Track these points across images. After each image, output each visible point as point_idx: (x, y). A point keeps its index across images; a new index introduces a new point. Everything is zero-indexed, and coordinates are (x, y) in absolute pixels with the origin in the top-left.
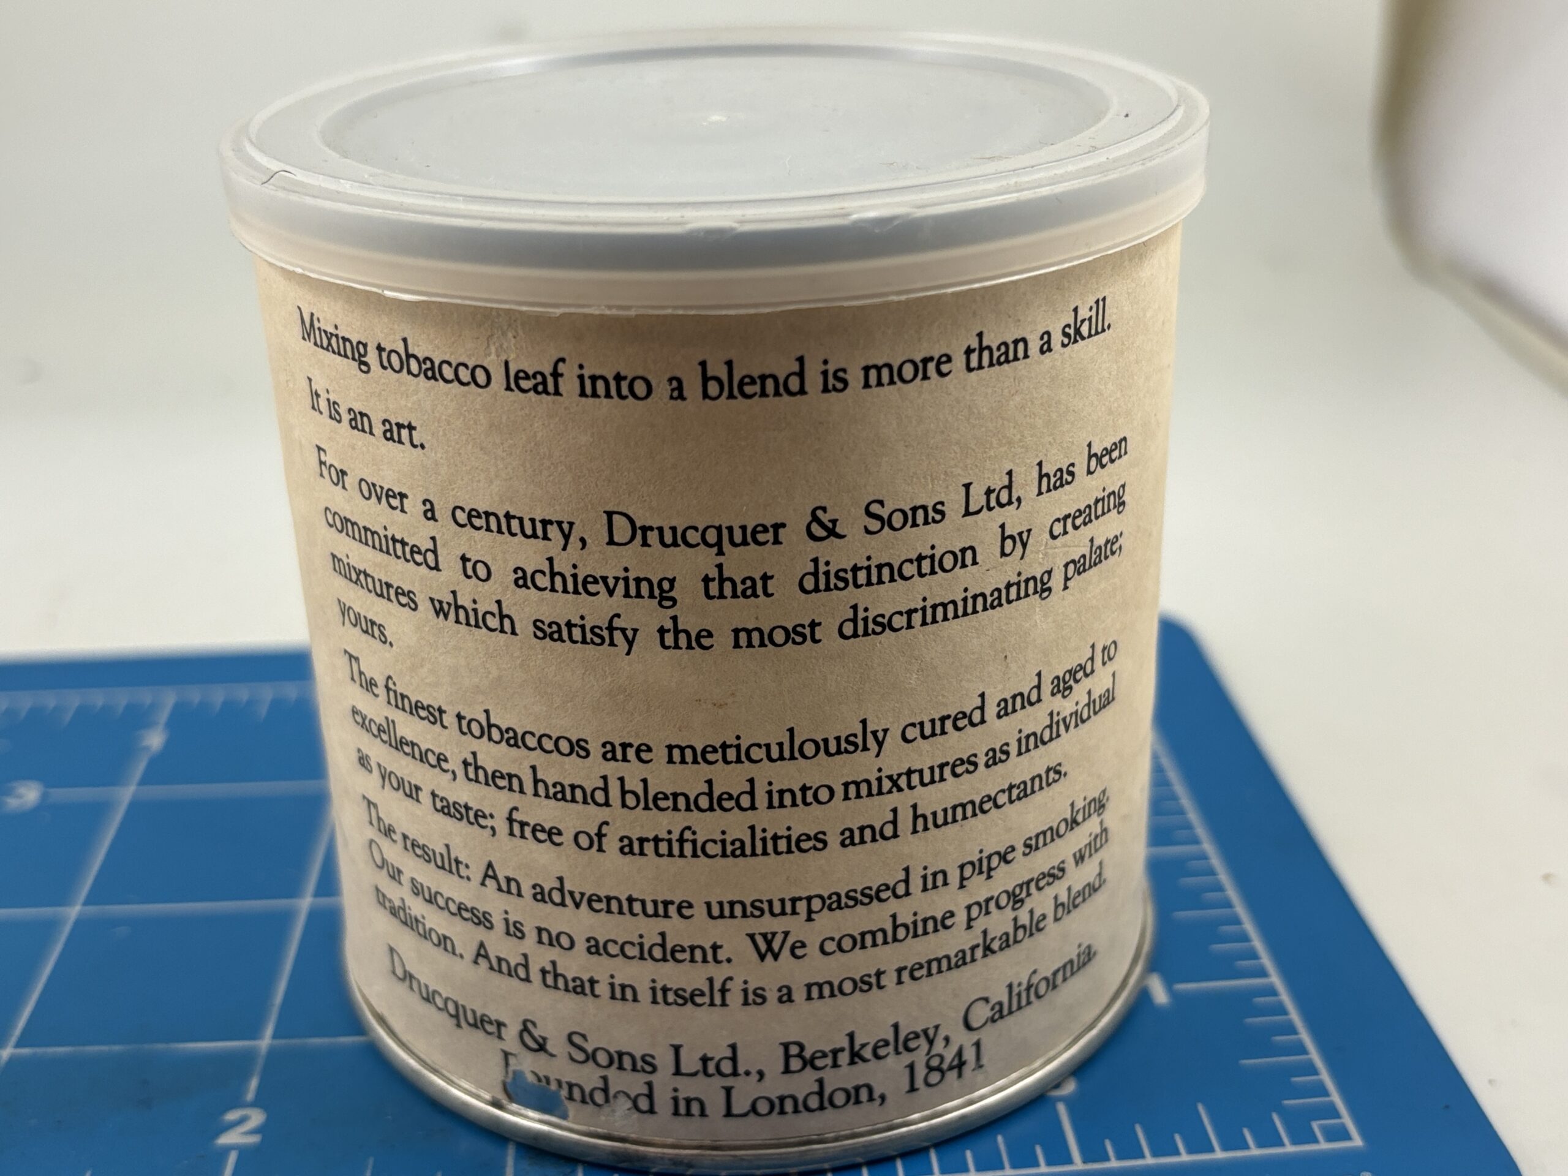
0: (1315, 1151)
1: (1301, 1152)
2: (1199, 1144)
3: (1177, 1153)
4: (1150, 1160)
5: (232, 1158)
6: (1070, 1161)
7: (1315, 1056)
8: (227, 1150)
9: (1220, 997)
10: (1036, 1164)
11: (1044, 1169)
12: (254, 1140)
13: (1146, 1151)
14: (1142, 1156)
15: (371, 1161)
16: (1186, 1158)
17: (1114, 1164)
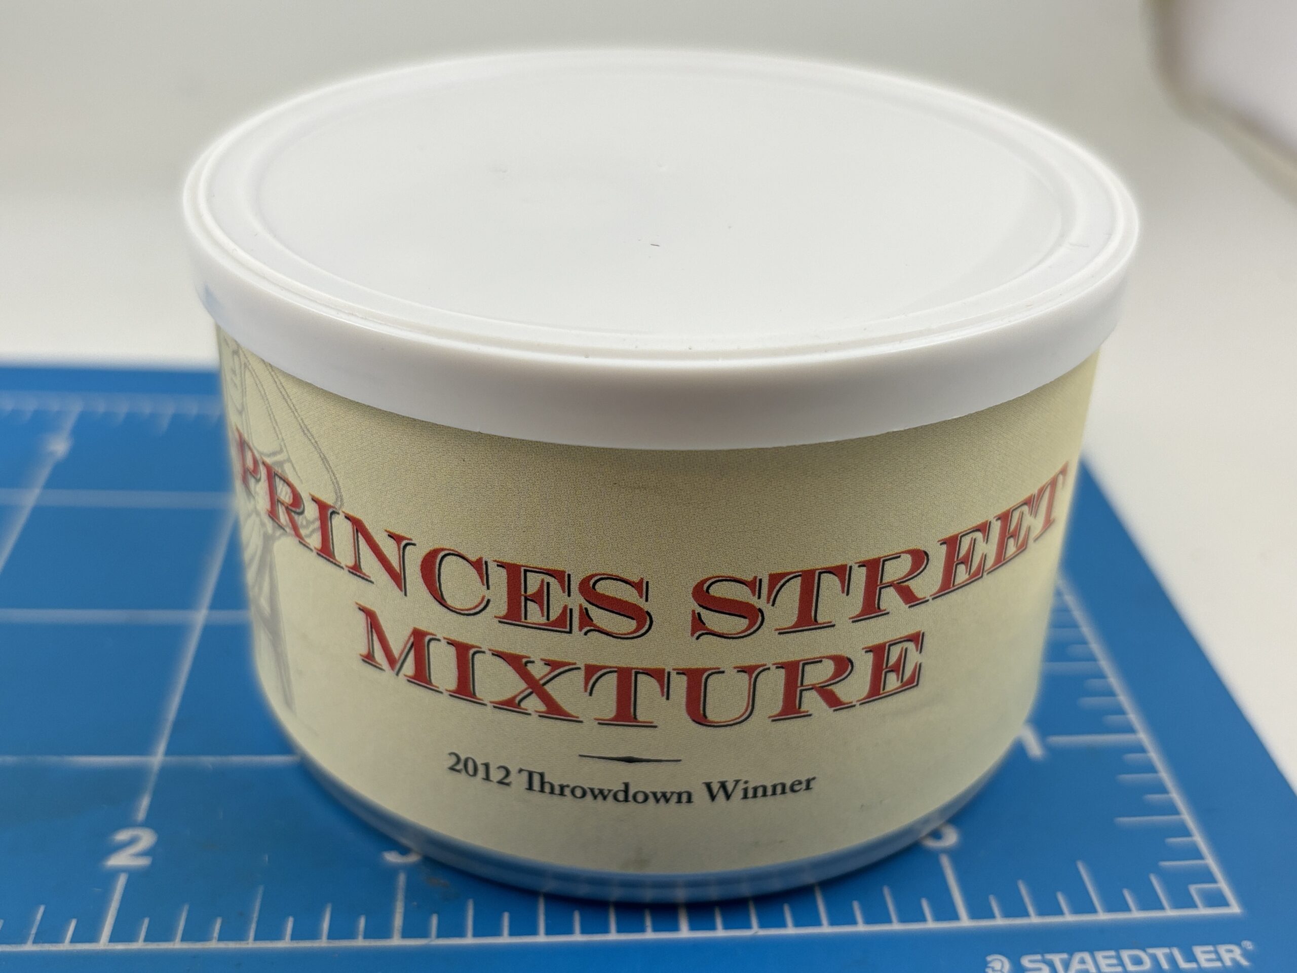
0: (1194, 916)
1: (1181, 916)
2: (1083, 905)
3: (1060, 912)
4: (1034, 920)
5: (122, 881)
6: (955, 917)
7: (1187, 818)
8: (115, 872)
9: (1093, 752)
10: (923, 919)
11: (931, 925)
12: (144, 862)
13: (1031, 909)
14: (1026, 914)
15: (261, 890)
16: (1069, 918)
17: (1000, 921)
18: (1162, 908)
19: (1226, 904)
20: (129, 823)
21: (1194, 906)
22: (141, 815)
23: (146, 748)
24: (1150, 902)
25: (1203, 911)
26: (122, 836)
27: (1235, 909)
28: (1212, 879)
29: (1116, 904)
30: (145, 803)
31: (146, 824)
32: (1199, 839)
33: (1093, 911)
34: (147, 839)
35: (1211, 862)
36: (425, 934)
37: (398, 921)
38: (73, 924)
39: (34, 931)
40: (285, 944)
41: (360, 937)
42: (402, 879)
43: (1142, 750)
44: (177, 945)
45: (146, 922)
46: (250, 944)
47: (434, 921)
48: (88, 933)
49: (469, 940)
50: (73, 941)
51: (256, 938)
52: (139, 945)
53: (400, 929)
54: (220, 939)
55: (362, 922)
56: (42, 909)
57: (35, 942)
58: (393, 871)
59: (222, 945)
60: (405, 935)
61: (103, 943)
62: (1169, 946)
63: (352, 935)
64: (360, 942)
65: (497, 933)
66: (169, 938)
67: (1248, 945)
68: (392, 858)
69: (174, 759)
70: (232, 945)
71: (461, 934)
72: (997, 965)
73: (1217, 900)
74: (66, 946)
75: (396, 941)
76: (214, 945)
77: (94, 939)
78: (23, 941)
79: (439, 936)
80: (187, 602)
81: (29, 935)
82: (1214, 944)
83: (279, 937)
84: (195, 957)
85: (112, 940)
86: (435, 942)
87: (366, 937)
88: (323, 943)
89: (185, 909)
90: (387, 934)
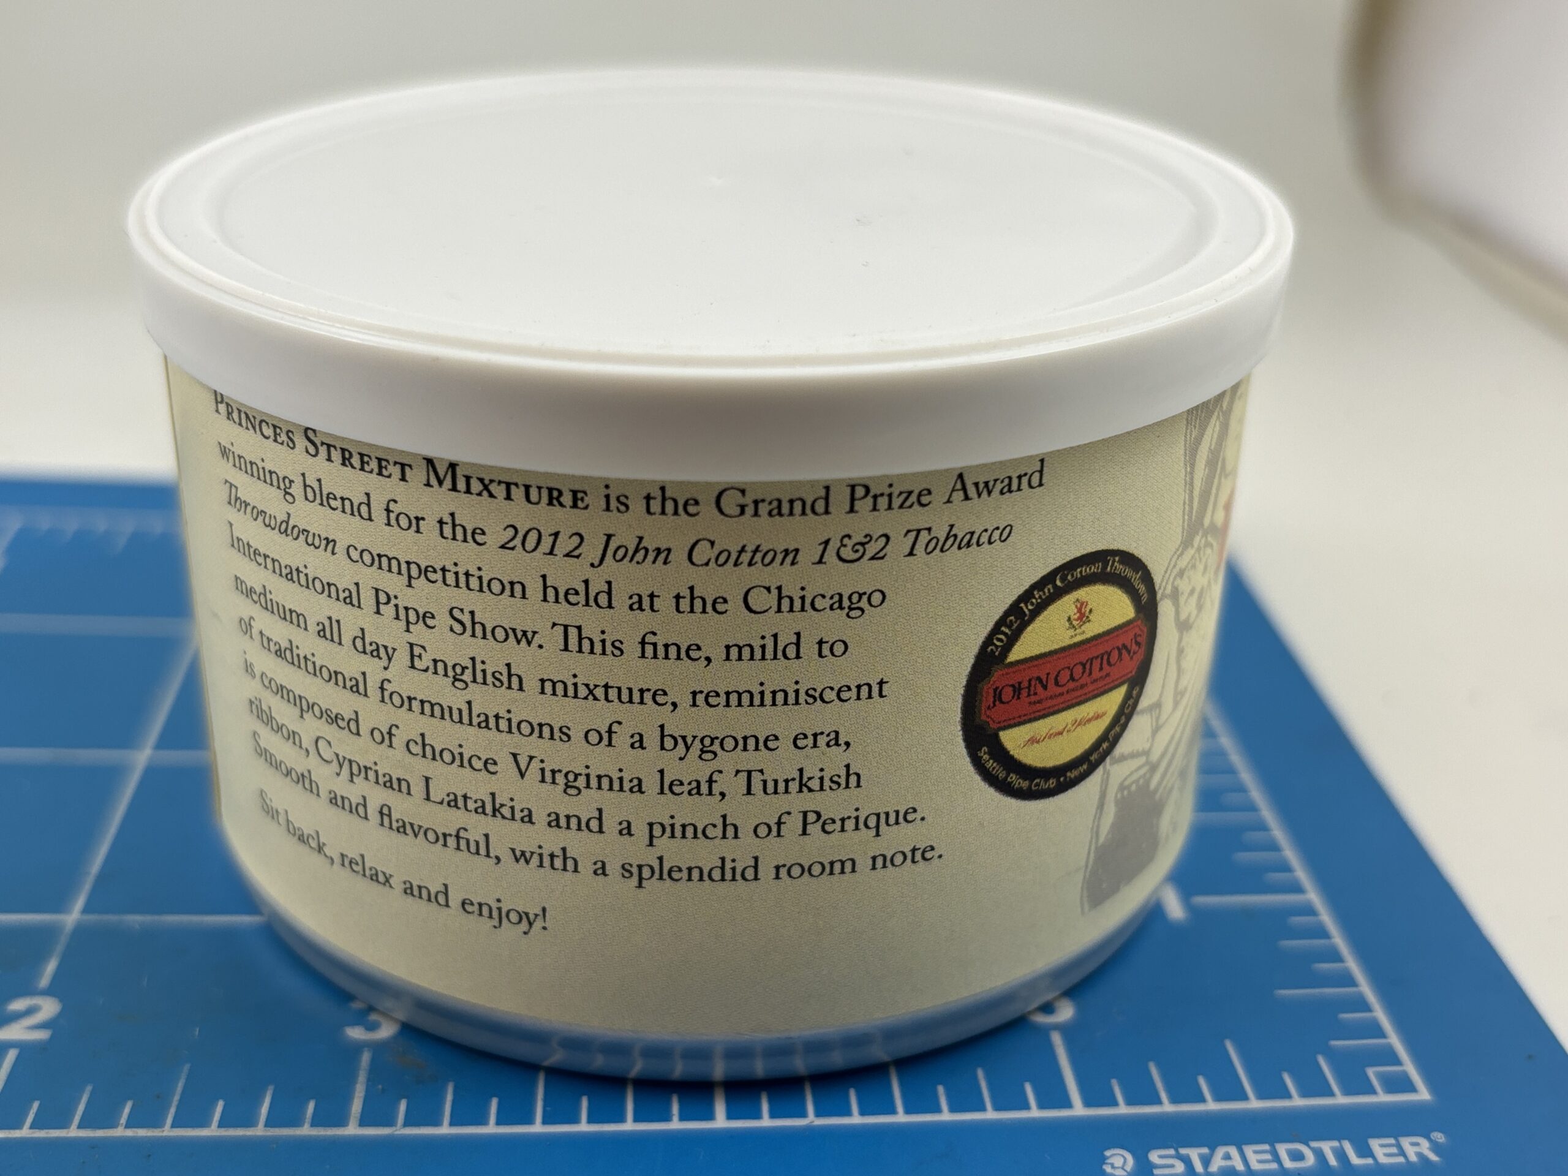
0: (1372, 1104)
1: (1354, 1104)
2: (1229, 1090)
3: (1202, 1099)
4: (1168, 1107)
6: (1068, 1105)
7: (1366, 989)
8: (5, 1047)
9: (1248, 914)
10: (1026, 1107)
11: (1035, 1113)
12: (42, 1035)
13: (1164, 1096)
14: (1158, 1101)
15: (186, 1069)
16: (1212, 1106)
17: (1123, 1109)
18: (1331, 1094)
19: (1413, 1089)
20: (28, 990)
21: (1373, 1092)
22: (44, 982)
23: (60, 905)
24: (1315, 1086)
25: (1383, 1098)
26: (18, 1005)
27: (1424, 1095)
28: (1398, 1062)
29: (1271, 1088)
30: (51, 967)
31: (47, 992)
32: (1380, 1015)
33: (1243, 1097)
34: (49, 1008)
35: (1394, 1040)
36: (390, 1122)
37: (356, 1107)
40: (211, 1131)
41: (307, 1126)
42: (366, 1058)
43: (1310, 911)
44: (73, 1132)
45: (36, 1105)
46: (166, 1131)
47: (403, 1106)
49: (445, 1129)
51: (175, 1125)
52: (23, 1133)
53: (358, 1115)
54: (128, 1126)
55: (311, 1107)
58: (358, 1047)
59: (129, 1133)
60: (362, 1123)
62: (1339, 1138)
63: (297, 1122)
64: (306, 1130)
65: (483, 1121)
66: (65, 1126)
67: (1439, 1137)
68: (356, 1033)
69: (92, 918)
70: (142, 1133)
71: (437, 1123)
72: (1118, 1162)
73: (1401, 1084)
75: (352, 1129)
76: (119, 1132)
79: (406, 1124)
80: (128, 740)
82: (1396, 1136)
83: (205, 1123)
84: (93, 1146)
86: (400, 1130)
87: (315, 1123)
88: (259, 1131)
89: (89, 1089)
90: (342, 1122)
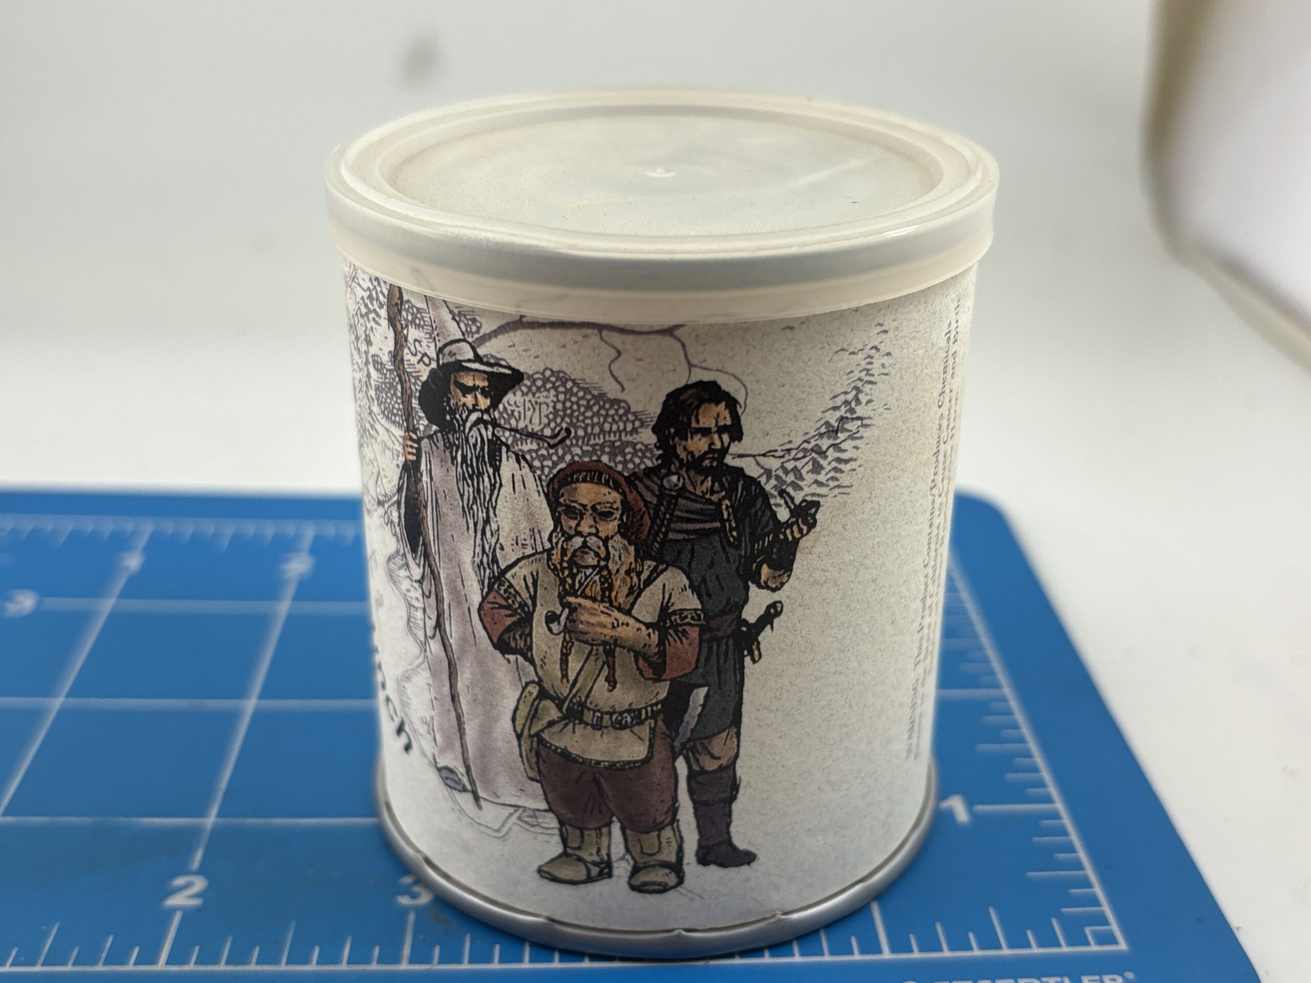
0: (1087, 952)
1: (1075, 952)
2: (989, 942)
3: (970, 948)
4: (947, 954)
5: (177, 917)
6: (880, 951)
7: (1090, 872)
8: (173, 910)
9: (1012, 818)
10: (851, 952)
11: (857, 957)
12: (196, 902)
13: (945, 946)
14: (940, 949)
15: (293, 925)
16: (976, 952)
17: (916, 955)
18: (1058, 945)
19: (1114, 941)
20: (184, 871)
21: (1087, 944)
22: (196, 864)
23: (201, 812)
24: (1048, 940)
25: (1094, 948)
26: (179, 881)
27: (1123, 946)
28: (1106, 923)
29: (1018, 941)
30: (199, 855)
31: (199, 872)
32: (1098, 890)
33: (999, 947)
34: (199, 884)
35: (1106, 909)
36: (428, 961)
37: (407, 951)
38: (136, 950)
39: (104, 955)
40: (312, 967)
41: (375, 963)
42: (412, 917)
43: (1056, 816)
44: (222, 967)
45: (197, 949)
46: (283, 967)
47: (437, 951)
48: (149, 957)
49: (465, 966)
50: (136, 963)
51: (288, 963)
52: (191, 967)
53: (408, 957)
54: (258, 963)
55: (377, 951)
56: (111, 938)
57: (105, 964)
58: (406, 910)
59: (259, 968)
60: (411, 962)
61: (161, 966)
62: (1061, 976)
63: (368, 961)
64: (374, 967)
65: (489, 960)
66: (216, 961)
67: (1130, 975)
68: (404, 900)
69: (223, 821)
70: (267, 968)
71: (459, 961)
73: (1107, 939)
74: (130, 967)
75: (404, 966)
76: (252, 967)
77: (153, 961)
78: (95, 963)
79: (441, 962)
81: (100, 958)
82: (1100, 975)
83: (307, 962)
84: (236, 977)
85: (168, 963)
86: (436, 967)
87: (380, 962)
88: (343, 967)
89: (230, 939)
90: (397, 961)
